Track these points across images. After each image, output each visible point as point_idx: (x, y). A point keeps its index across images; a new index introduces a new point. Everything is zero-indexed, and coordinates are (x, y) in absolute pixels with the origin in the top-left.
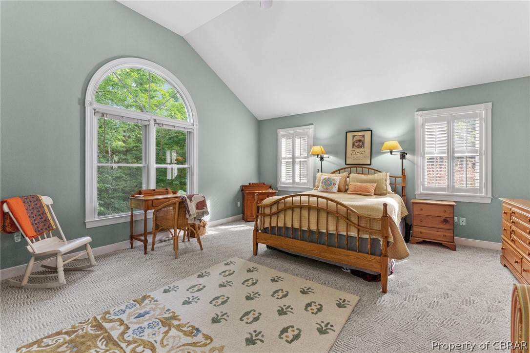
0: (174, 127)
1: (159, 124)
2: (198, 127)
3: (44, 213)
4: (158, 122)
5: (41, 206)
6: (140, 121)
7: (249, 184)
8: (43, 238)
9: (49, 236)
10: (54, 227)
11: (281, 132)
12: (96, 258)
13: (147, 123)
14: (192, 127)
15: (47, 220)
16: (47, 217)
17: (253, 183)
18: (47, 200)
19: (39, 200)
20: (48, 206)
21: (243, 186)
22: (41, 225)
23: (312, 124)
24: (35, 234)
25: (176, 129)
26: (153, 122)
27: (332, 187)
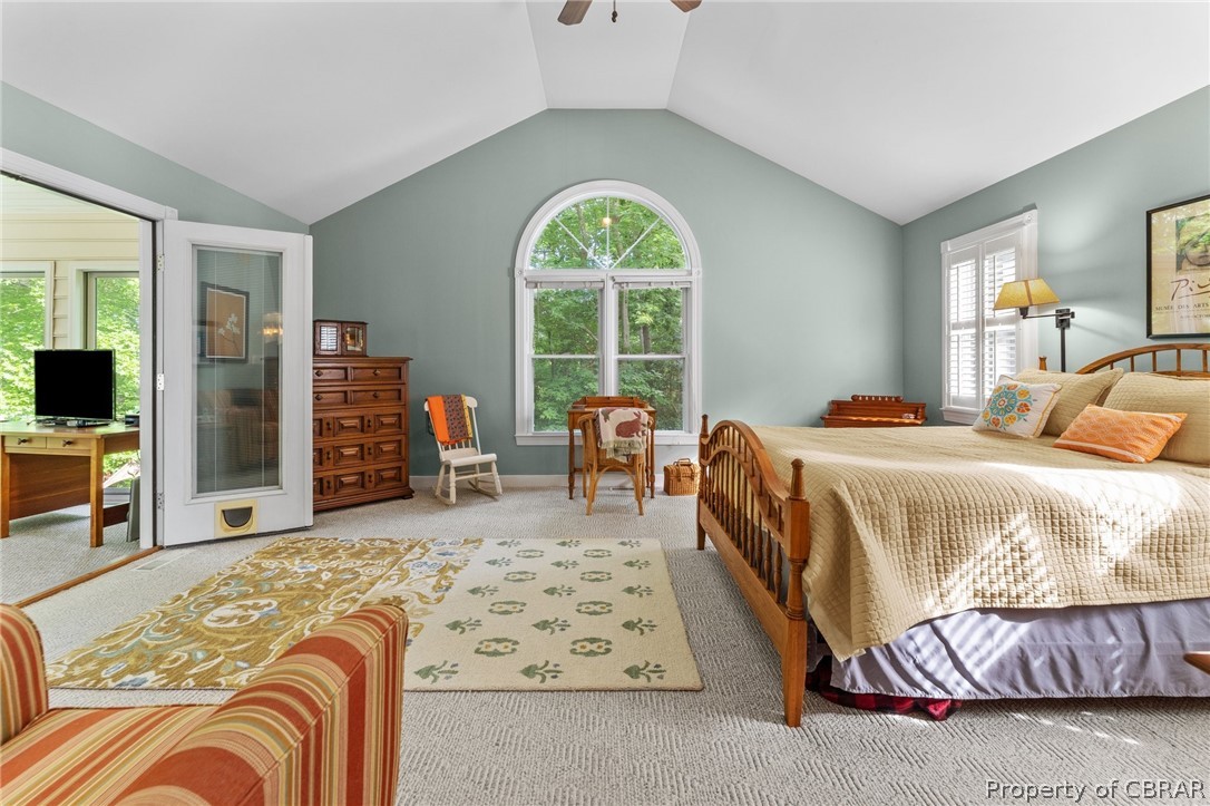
0: (650, 283)
1: (620, 284)
2: (701, 276)
3: (463, 417)
4: (618, 280)
5: (462, 409)
6: (588, 285)
7: (853, 397)
8: (460, 447)
9: (467, 446)
10: (471, 436)
11: (948, 247)
12: (503, 488)
13: (601, 285)
14: (689, 279)
15: (464, 426)
16: (465, 423)
17: (864, 397)
18: (470, 402)
19: (460, 401)
20: (470, 409)
21: (833, 402)
22: (458, 430)
23: (1033, 207)
24: (448, 439)
25: (653, 287)
26: (611, 283)
27: (1012, 419)
